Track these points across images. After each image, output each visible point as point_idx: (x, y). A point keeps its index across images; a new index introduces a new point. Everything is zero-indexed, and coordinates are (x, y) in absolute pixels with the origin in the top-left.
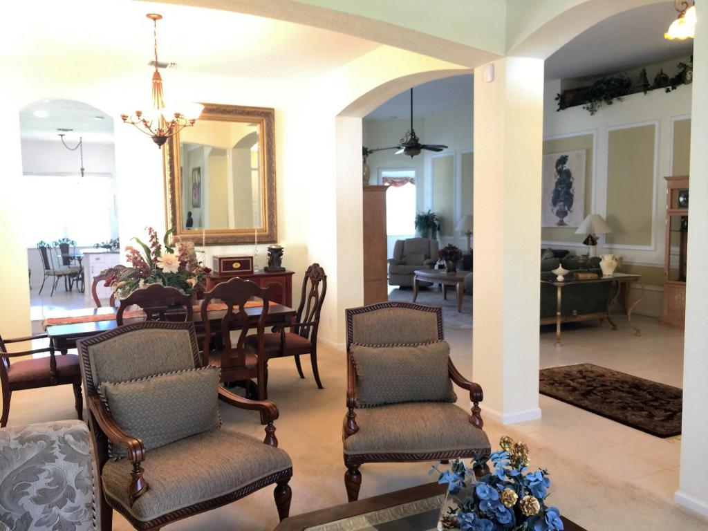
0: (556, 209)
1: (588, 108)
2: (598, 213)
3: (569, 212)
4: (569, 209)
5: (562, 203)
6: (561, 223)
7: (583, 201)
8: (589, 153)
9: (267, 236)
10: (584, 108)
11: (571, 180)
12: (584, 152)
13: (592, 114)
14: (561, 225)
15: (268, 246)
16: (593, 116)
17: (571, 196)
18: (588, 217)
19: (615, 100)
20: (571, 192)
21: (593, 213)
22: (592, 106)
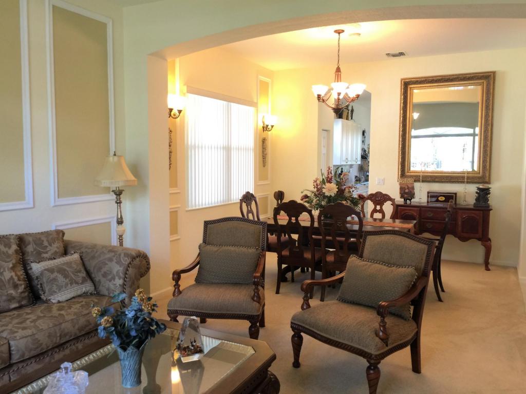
9: (479, 178)
15: (477, 185)
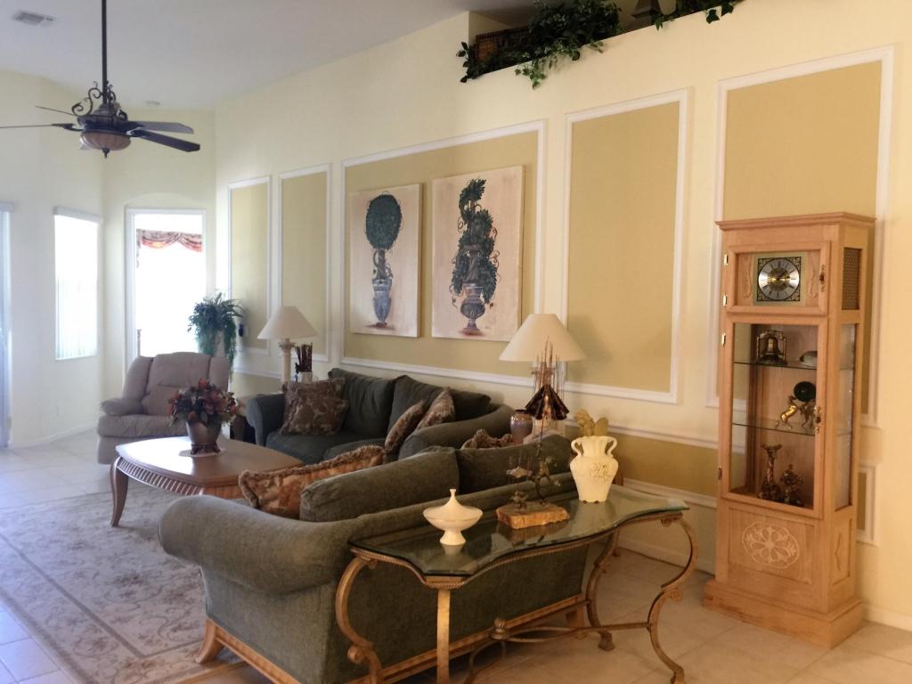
0: (460, 300)
1: (526, 72)
2: (549, 311)
3: (487, 306)
4: (487, 300)
5: (473, 285)
6: (472, 331)
7: (517, 282)
8: (528, 173)
10: (518, 72)
11: (492, 234)
12: (520, 170)
13: (535, 85)
14: (471, 334)
16: (538, 90)
17: (492, 270)
18: (529, 320)
19: (586, 50)
20: (492, 260)
21: (537, 310)
22: (537, 67)
